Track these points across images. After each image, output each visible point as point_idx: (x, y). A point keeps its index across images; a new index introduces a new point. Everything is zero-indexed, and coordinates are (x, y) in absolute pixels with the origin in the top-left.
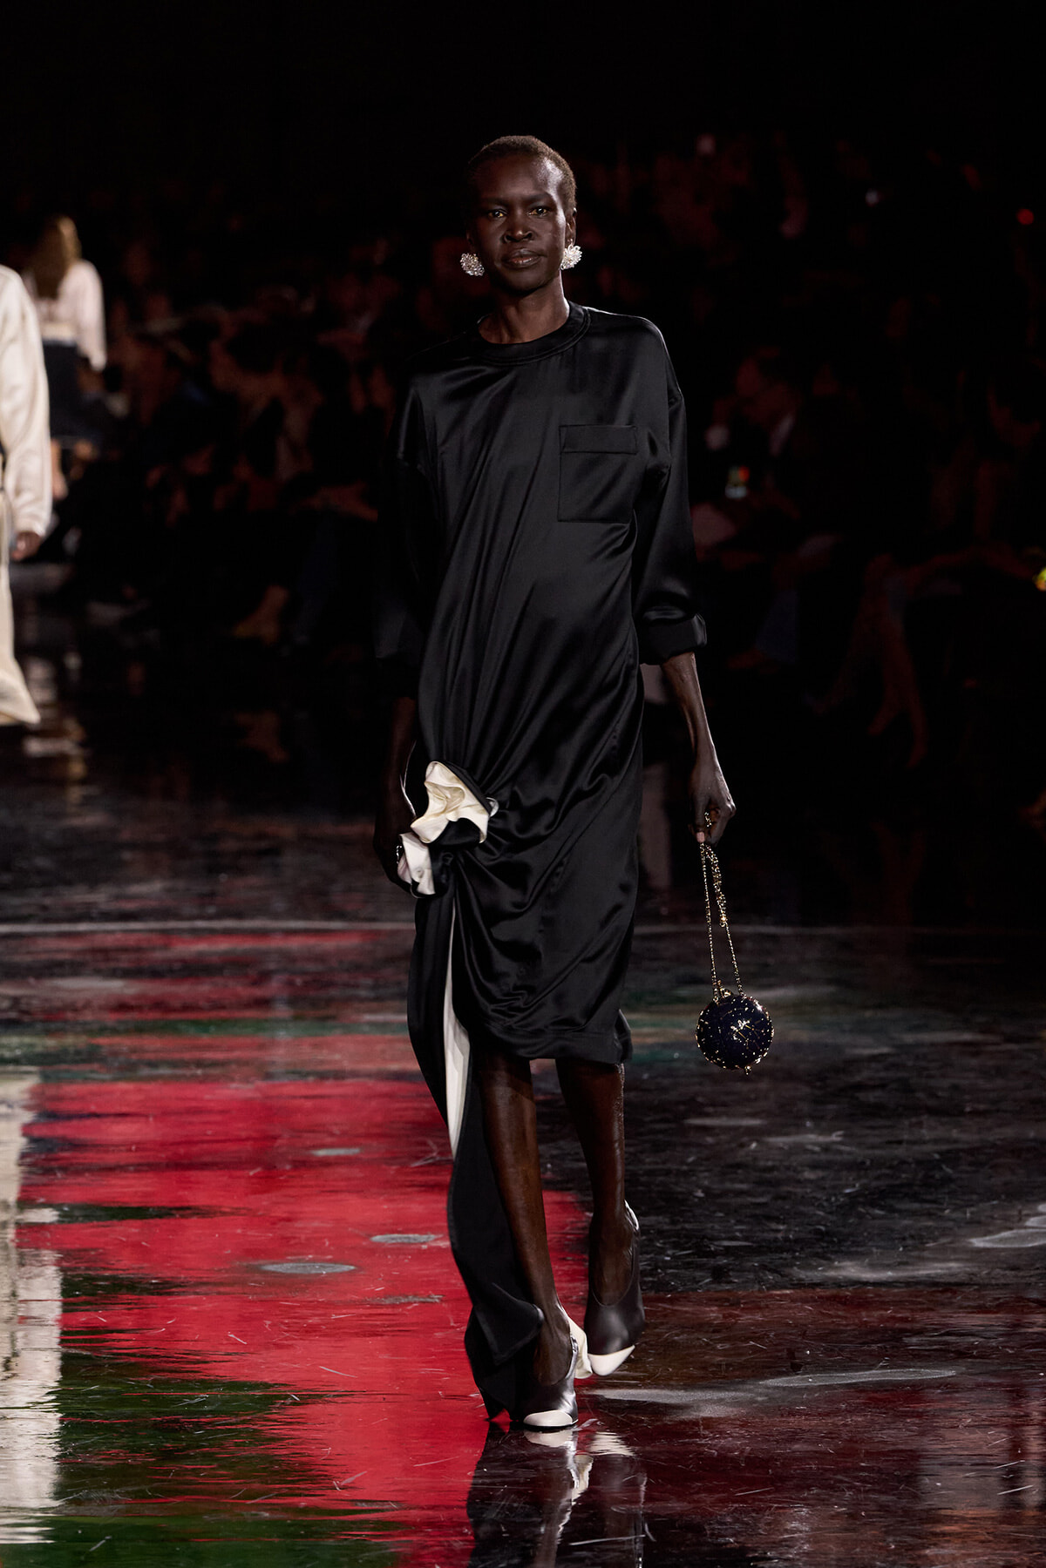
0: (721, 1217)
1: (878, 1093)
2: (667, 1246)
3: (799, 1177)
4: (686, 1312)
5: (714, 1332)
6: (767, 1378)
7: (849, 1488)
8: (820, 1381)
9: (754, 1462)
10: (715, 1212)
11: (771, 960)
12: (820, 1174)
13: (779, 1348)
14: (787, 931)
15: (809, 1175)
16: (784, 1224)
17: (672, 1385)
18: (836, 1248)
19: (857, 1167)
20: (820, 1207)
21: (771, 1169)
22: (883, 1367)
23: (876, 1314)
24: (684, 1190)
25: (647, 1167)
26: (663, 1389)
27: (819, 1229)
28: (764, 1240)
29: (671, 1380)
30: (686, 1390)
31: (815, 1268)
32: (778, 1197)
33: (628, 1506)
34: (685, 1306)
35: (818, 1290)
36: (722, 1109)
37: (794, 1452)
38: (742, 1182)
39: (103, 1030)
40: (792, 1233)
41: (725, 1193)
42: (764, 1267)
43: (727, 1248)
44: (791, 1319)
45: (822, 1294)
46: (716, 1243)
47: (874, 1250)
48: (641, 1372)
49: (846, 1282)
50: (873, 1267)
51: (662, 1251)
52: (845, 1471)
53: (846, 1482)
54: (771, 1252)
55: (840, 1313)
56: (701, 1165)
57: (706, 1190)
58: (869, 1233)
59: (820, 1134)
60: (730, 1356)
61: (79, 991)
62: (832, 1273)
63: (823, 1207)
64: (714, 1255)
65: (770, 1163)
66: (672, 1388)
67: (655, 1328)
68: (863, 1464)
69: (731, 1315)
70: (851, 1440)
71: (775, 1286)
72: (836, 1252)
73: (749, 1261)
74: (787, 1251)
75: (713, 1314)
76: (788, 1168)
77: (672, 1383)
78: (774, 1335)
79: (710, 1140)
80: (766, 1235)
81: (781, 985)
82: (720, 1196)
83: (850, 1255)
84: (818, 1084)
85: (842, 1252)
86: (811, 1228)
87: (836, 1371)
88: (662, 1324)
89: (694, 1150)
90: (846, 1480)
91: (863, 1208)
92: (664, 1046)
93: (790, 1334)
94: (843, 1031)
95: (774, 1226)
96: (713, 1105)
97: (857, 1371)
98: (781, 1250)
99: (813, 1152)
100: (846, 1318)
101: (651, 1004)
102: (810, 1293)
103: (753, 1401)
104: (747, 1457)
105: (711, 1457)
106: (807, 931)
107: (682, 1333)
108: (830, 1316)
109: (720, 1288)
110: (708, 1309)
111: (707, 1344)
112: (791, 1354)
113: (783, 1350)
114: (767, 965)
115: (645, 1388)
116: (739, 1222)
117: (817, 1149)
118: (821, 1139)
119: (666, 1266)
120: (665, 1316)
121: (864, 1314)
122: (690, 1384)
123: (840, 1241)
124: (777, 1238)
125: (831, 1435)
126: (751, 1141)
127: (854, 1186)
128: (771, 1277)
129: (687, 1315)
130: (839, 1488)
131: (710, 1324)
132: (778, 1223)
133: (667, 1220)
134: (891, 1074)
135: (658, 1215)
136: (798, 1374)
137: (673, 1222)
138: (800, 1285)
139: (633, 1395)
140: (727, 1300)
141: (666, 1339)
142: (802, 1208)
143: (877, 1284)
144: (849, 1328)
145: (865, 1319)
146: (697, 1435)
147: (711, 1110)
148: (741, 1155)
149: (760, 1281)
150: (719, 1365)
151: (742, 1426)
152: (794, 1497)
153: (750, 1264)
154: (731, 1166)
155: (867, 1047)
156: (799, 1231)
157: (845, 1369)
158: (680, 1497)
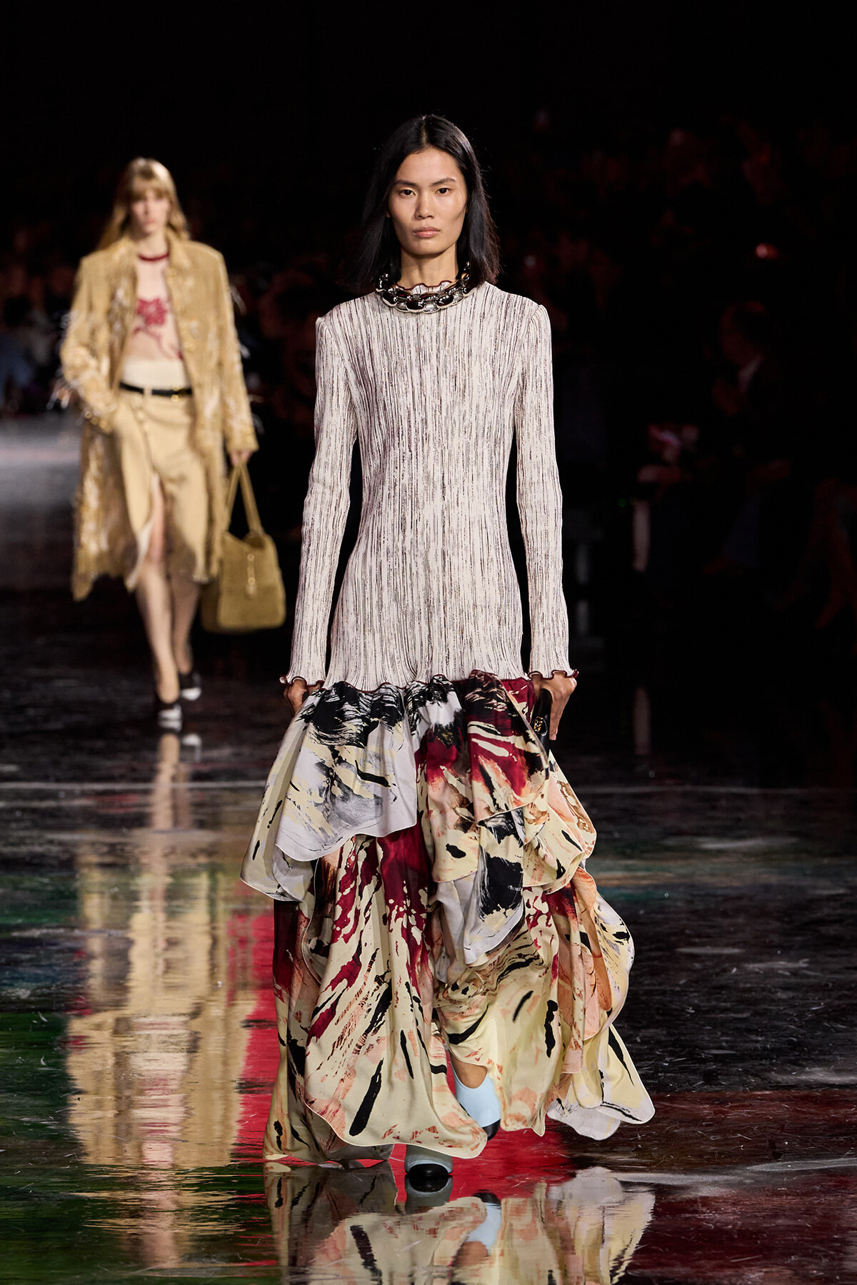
0: (709, 1030)
1: (837, 927)
2: (666, 1054)
3: (773, 996)
4: (683, 1109)
5: (707, 1125)
6: (752, 1165)
7: (826, 1256)
8: (798, 1167)
9: (744, 1234)
10: (704, 1026)
11: (742, 816)
12: (791, 994)
13: (762, 1139)
14: (755, 791)
16: (762, 1036)
17: (674, 1170)
18: (807, 1057)
19: (819, 988)
20: (792, 1022)
21: (750, 990)
22: (849, 1156)
23: (842, 1111)
24: (678, 1007)
25: (646, 988)
26: (667, 1173)
27: (793, 1040)
28: (747, 1050)
29: (672, 1165)
30: (686, 1174)
31: (790, 1073)
32: (756, 1013)
33: (641, 1270)
34: (682, 1105)
35: (793, 1091)
36: (704, 940)
37: (777, 1226)
38: (725, 1001)
40: (770, 1043)
41: (712, 1010)
42: (746, 1072)
43: (716, 1056)
44: (771, 1115)
45: (796, 1094)
46: (706, 1052)
47: (839, 1058)
48: (649, 1159)
49: (816, 1085)
50: (838, 1072)
51: (661, 1058)
52: (822, 1242)
53: (823, 1251)
54: (753, 1059)
55: (812, 1110)
56: (691, 986)
57: (696, 1008)
58: (834, 1044)
59: (789, 961)
60: (720, 1146)
62: (804, 1077)
63: (795, 1021)
64: (704, 1061)
65: (748, 985)
66: (674, 1172)
67: (657, 1122)
68: (836, 1236)
69: (721, 1112)
70: (825, 1216)
71: (757, 1088)
72: (806, 1060)
73: (734, 1066)
74: (766, 1059)
75: (706, 1110)
76: (764, 990)
77: (673, 1168)
78: (758, 1129)
79: (697, 966)
80: (747, 1045)
81: (752, 836)
82: (708, 1012)
83: (819, 1063)
84: (786, 919)
85: (812, 1059)
86: (786, 1039)
87: (811, 1158)
88: (664, 1119)
89: (684, 974)
90: (823, 1249)
91: (828, 1022)
92: (656, 887)
94: (806, 876)
95: (753, 1037)
96: (699, 936)
97: (827, 1158)
98: (760, 1057)
99: (783, 976)
100: (817, 1114)
101: (643, 852)
102: (786, 1094)
103: (740, 1184)
104: (739, 1230)
105: (708, 1231)
106: (771, 791)
107: (681, 1127)
108: (804, 1113)
109: (710, 1089)
110: (701, 1107)
111: (702, 1136)
112: (772, 1144)
113: (765, 1141)
114: (739, 820)
115: (652, 1172)
116: (725, 1034)
117: (787, 973)
118: (790, 965)
119: (665, 1070)
120: (666, 1112)
121: (832, 1111)
122: (689, 1169)
123: (809, 1052)
124: (757, 1047)
125: (809, 1211)
126: (732, 967)
127: (819, 1005)
128: (753, 1081)
129: (685, 1112)
130: (816, 1255)
131: (703, 1119)
132: (757, 1035)
133: (664, 1032)
134: (848, 911)
135: (657, 1028)
136: (779, 1161)
137: (670, 1034)
138: (778, 1087)
139: (642, 1178)
140: (717, 1099)
141: (667, 1132)
142: (776, 1023)
143: (843, 1086)
144: (820, 1123)
145: (833, 1116)
146: (696, 1212)
147: (697, 940)
148: (723, 980)
149: (744, 1084)
150: (712, 1153)
151: (734, 1204)
152: (779, 1263)
153: (735, 1069)
154: (715, 988)
155: (826, 888)
156: (775, 1042)
157: (818, 1157)
158: (684, 1263)
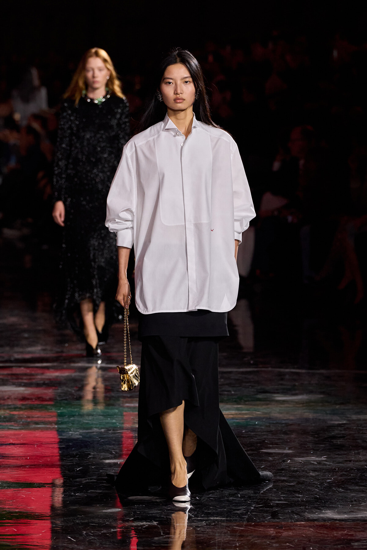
0: (275, 491)
1: (341, 440)
2: (252, 503)
3: (308, 474)
4: (260, 531)
5: (272, 539)
10: (272, 489)
11: (297, 384)
12: (317, 473)
13: (300, 546)
14: (303, 371)
15: (312, 474)
16: (301, 494)
18: (323, 505)
19: (332, 471)
20: (317, 487)
21: (297, 471)
23: (340, 533)
27: (316, 497)
28: (293, 501)
31: (315, 513)
32: (299, 483)
34: (260, 528)
35: (316, 522)
36: (275, 446)
38: (284, 476)
39: (15, 408)
40: (305, 498)
41: (277, 481)
42: (293, 512)
43: (278, 504)
44: (304, 534)
45: (317, 524)
46: (273, 502)
47: (339, 506)
49: (328, 519)
50: (339, 513)
51: (250, 505)
54: (296, 506)
55: (325, 532)
58: (337, 499)
59: (317, 457)
61: (5, 391)
62: (321, 515)
64: (271, 507)
65: (296, 469)
69: (279, 532)
71: (297, 521)
72: (323, 507)
74: (303, 506)
75: (272, 531)
76: (303, 471)
78: (297, 541)
79: (271, 458)
80: (294, 499)
81: (301, 394)
83: (329, 508)
84: (316, 436)
85: (326, 506)
86: (313, 496)
89: (264, 463)
91: (335, 488)
92: (251, 419)
93: (304, 541)
94: (327, 414)
95: (297, 495)
96: (272, 444)
98: (301, 505)
99: (313, 464)
100: (327, 534)
101: (246, 401)
102: (312, 524)
106: (311, 371)
107: (258, 540)
108: (321, 533)
109: (274, 521)
110: (269, 529)
111: (269, 544)
113: (301, 547)
114: (295, 385)
116: (282, 493)
117: (316, 463)
118: (317, 459)
119: (252, 511)
120: (252, 532)
121: (335, 533)
123: (325, 503)
124: (299, 500)
126: (288, 459)
127: (331, 479)
128: (296, 517)
131: (270, 536)
132: (299, 494)
133: (252, 492)
134: (347, 432)
137: (255, 493)
138: (308, 520)
140: (277, 526)
142: (309, 488)
143: (340, 520)
144: (328, 538)
145: (335, 535)
147: (271, 446)
148: (283, 466)
149: (291, 518)
153: (287, 511)
154: (280, 470)
155: (337, 421)
156: (308, 497)
